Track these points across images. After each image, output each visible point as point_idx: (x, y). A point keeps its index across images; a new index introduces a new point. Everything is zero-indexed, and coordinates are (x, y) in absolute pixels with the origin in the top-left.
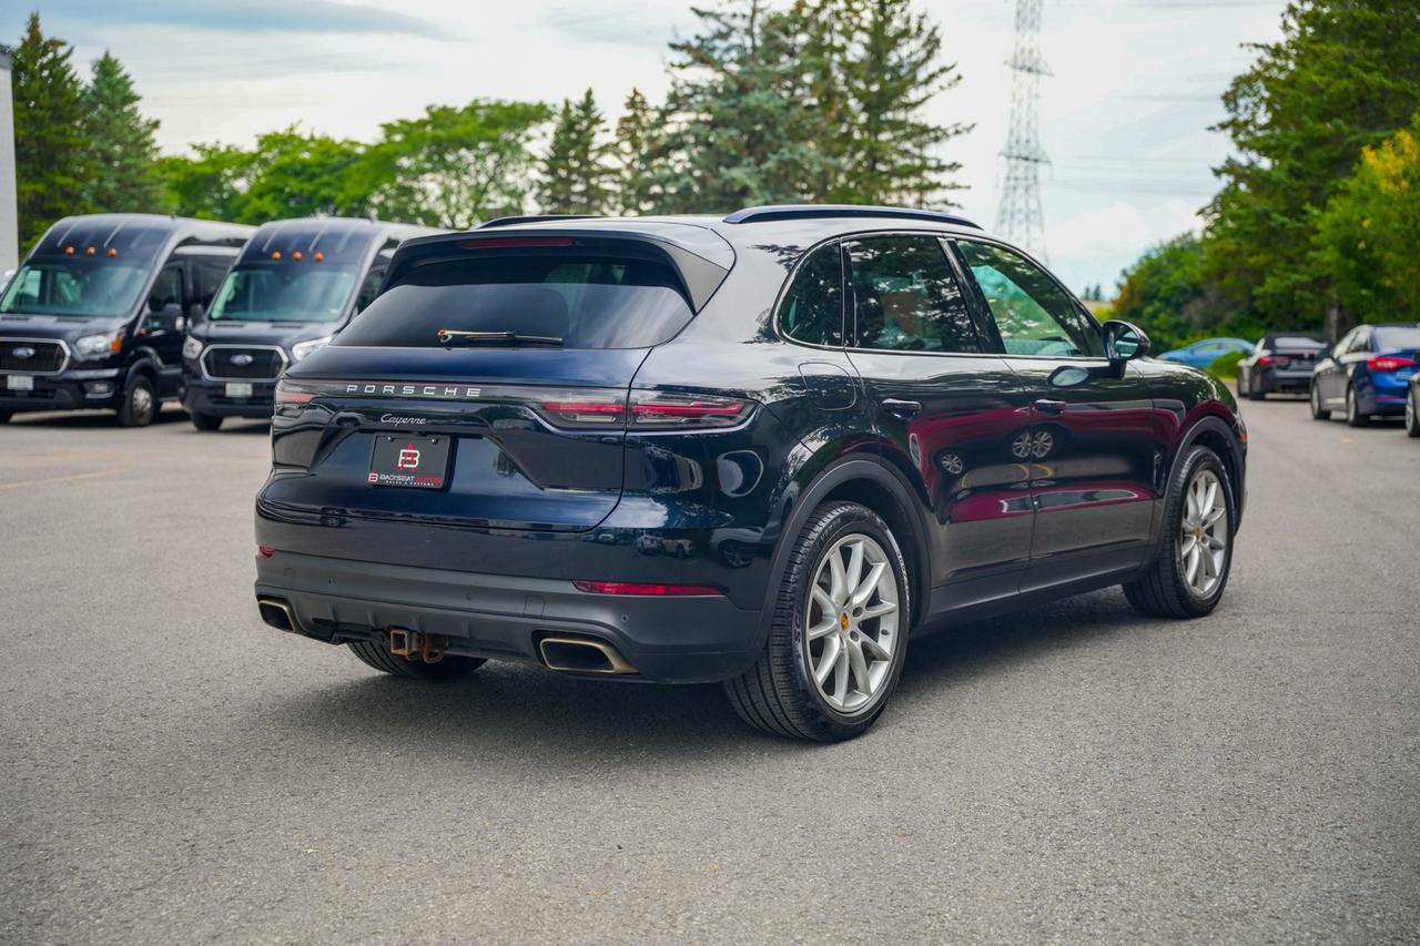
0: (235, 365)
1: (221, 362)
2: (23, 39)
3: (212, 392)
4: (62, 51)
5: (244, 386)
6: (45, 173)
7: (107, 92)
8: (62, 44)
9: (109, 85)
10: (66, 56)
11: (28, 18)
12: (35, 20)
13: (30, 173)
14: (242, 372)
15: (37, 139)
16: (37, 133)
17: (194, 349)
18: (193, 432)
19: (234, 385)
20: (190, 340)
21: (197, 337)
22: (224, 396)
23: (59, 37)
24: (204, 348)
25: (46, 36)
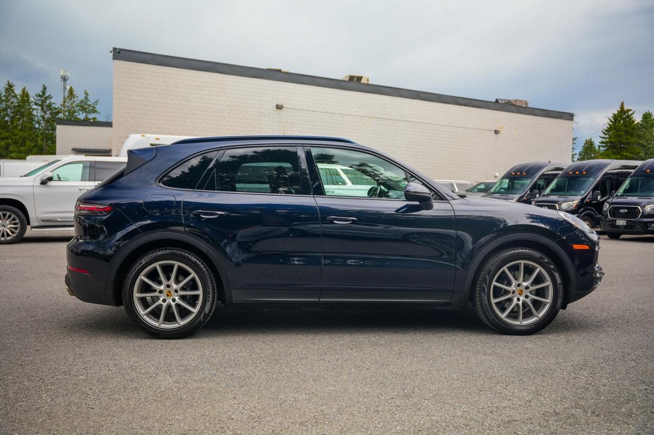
0: (621, 213)
1: (615, 212)
2: (618, 111)
3: (611, 223)
4: (630, 113)
5: (623, 221)
6: (621, 152)
7: (645, 124)
8: (630, 110)
9: (646, 122)
10: (632, 114)
11: (620, 104)
12: (622, 104)
13: (616, 152)
14: (623, 216)
15: (619, 141)
16: (619, 140)
17: (606, 207)
18: (608, 239)
19: (619, 221)
20: (606, 204)
21: (608, 203)
22: (615, 225)
23: (630, 108)
24: (610, 206)
25: (626, 109)
